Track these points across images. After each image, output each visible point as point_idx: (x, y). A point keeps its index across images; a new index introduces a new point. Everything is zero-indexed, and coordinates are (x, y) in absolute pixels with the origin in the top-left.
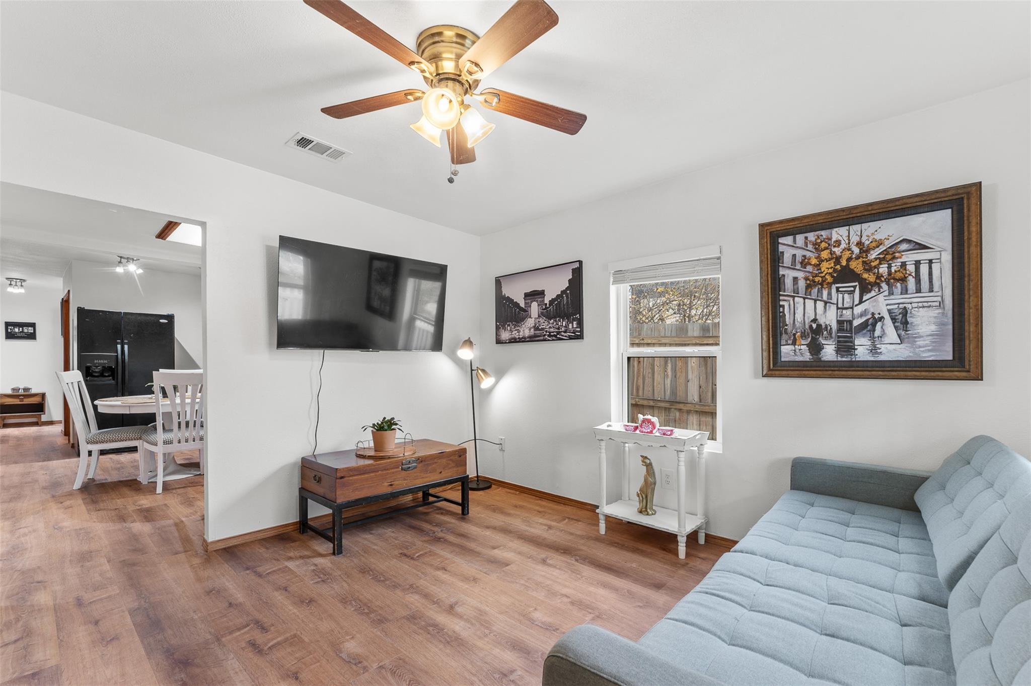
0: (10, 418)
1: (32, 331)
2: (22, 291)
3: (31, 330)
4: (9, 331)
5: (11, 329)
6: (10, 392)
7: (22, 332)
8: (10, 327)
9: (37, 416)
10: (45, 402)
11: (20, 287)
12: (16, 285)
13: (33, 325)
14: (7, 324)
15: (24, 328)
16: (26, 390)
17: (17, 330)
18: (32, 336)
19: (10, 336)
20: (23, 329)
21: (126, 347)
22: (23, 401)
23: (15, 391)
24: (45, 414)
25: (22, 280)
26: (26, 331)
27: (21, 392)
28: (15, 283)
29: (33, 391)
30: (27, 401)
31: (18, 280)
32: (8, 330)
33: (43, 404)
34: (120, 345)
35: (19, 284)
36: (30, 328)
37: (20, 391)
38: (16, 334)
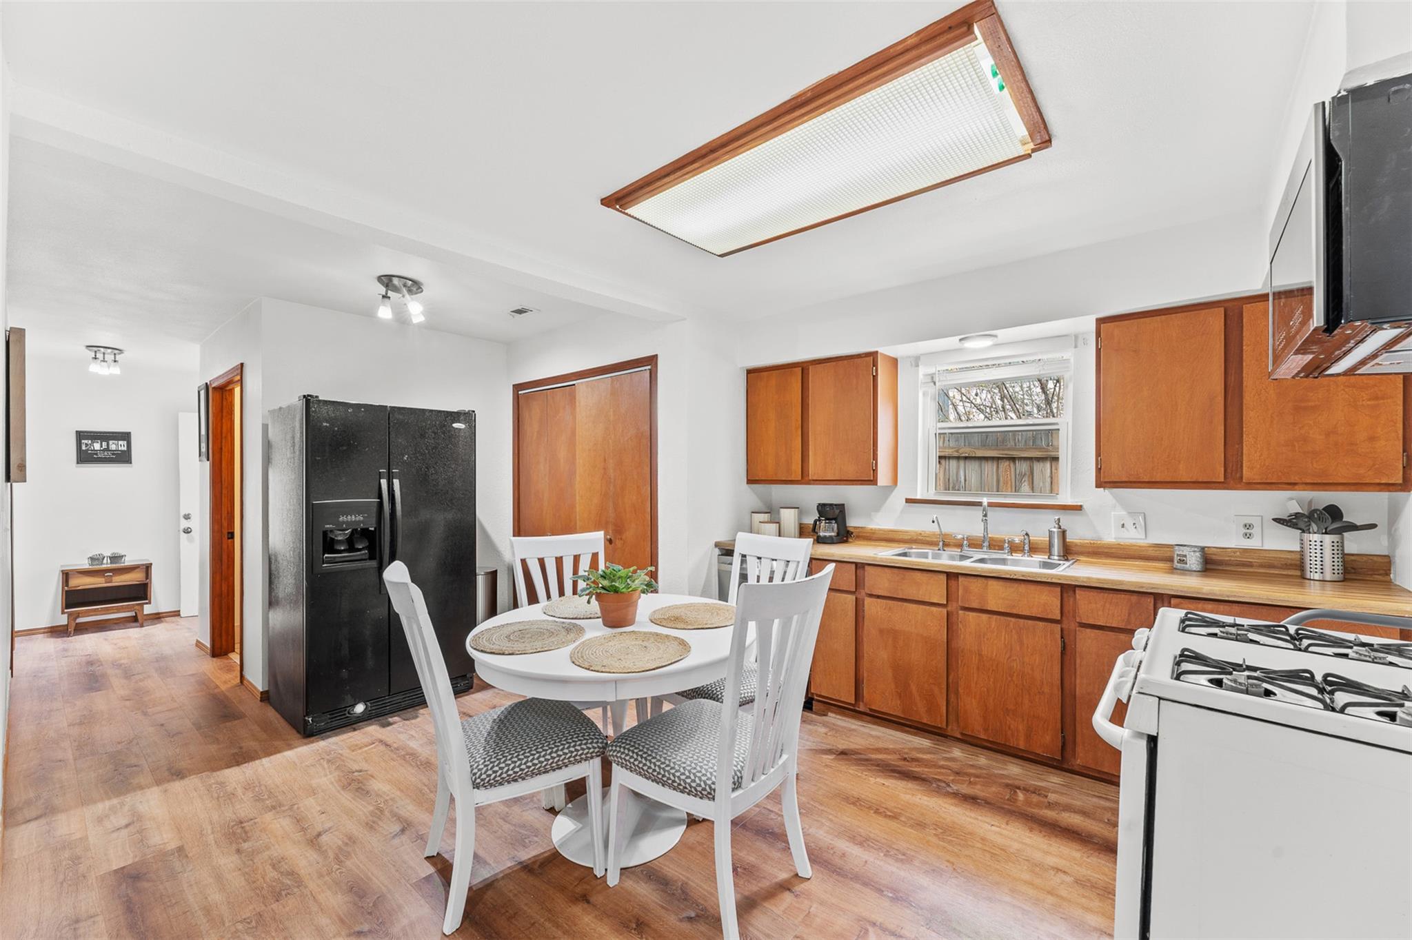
0: (87, 614)
1: (125, 449)
2: (115, 370)
3: (122, 445)
4: (84, 448)
5: (87, 445)
6: (85, 564)
7: (107, 449)
8: (86, 441)
9: (136, 607)
10: (151, 580)
11: (113, 363)
12: (104, 361)
13: (126, 436)
14: (80, 436)
15: (111, 442)
16: (115, 558)
17: (97, 446)
18: (124, 458)
19: (84, 457)
20: (108, 445)
21: (396, 482)
22: (111, 582)
23: (96, 562)
24: (150, 603)
25: (117, 351)
26: (113, 447)
27: (106, 564)
28: (102, 355)
29: (128, 561)
30: (119, 580)
31: (109, 351)
32: (81, 447)
33: (147, 584)
34: (385, 480)
35: (110, 357)
36: (120, 442)
37: (105, 561)
38: (96, 454)
